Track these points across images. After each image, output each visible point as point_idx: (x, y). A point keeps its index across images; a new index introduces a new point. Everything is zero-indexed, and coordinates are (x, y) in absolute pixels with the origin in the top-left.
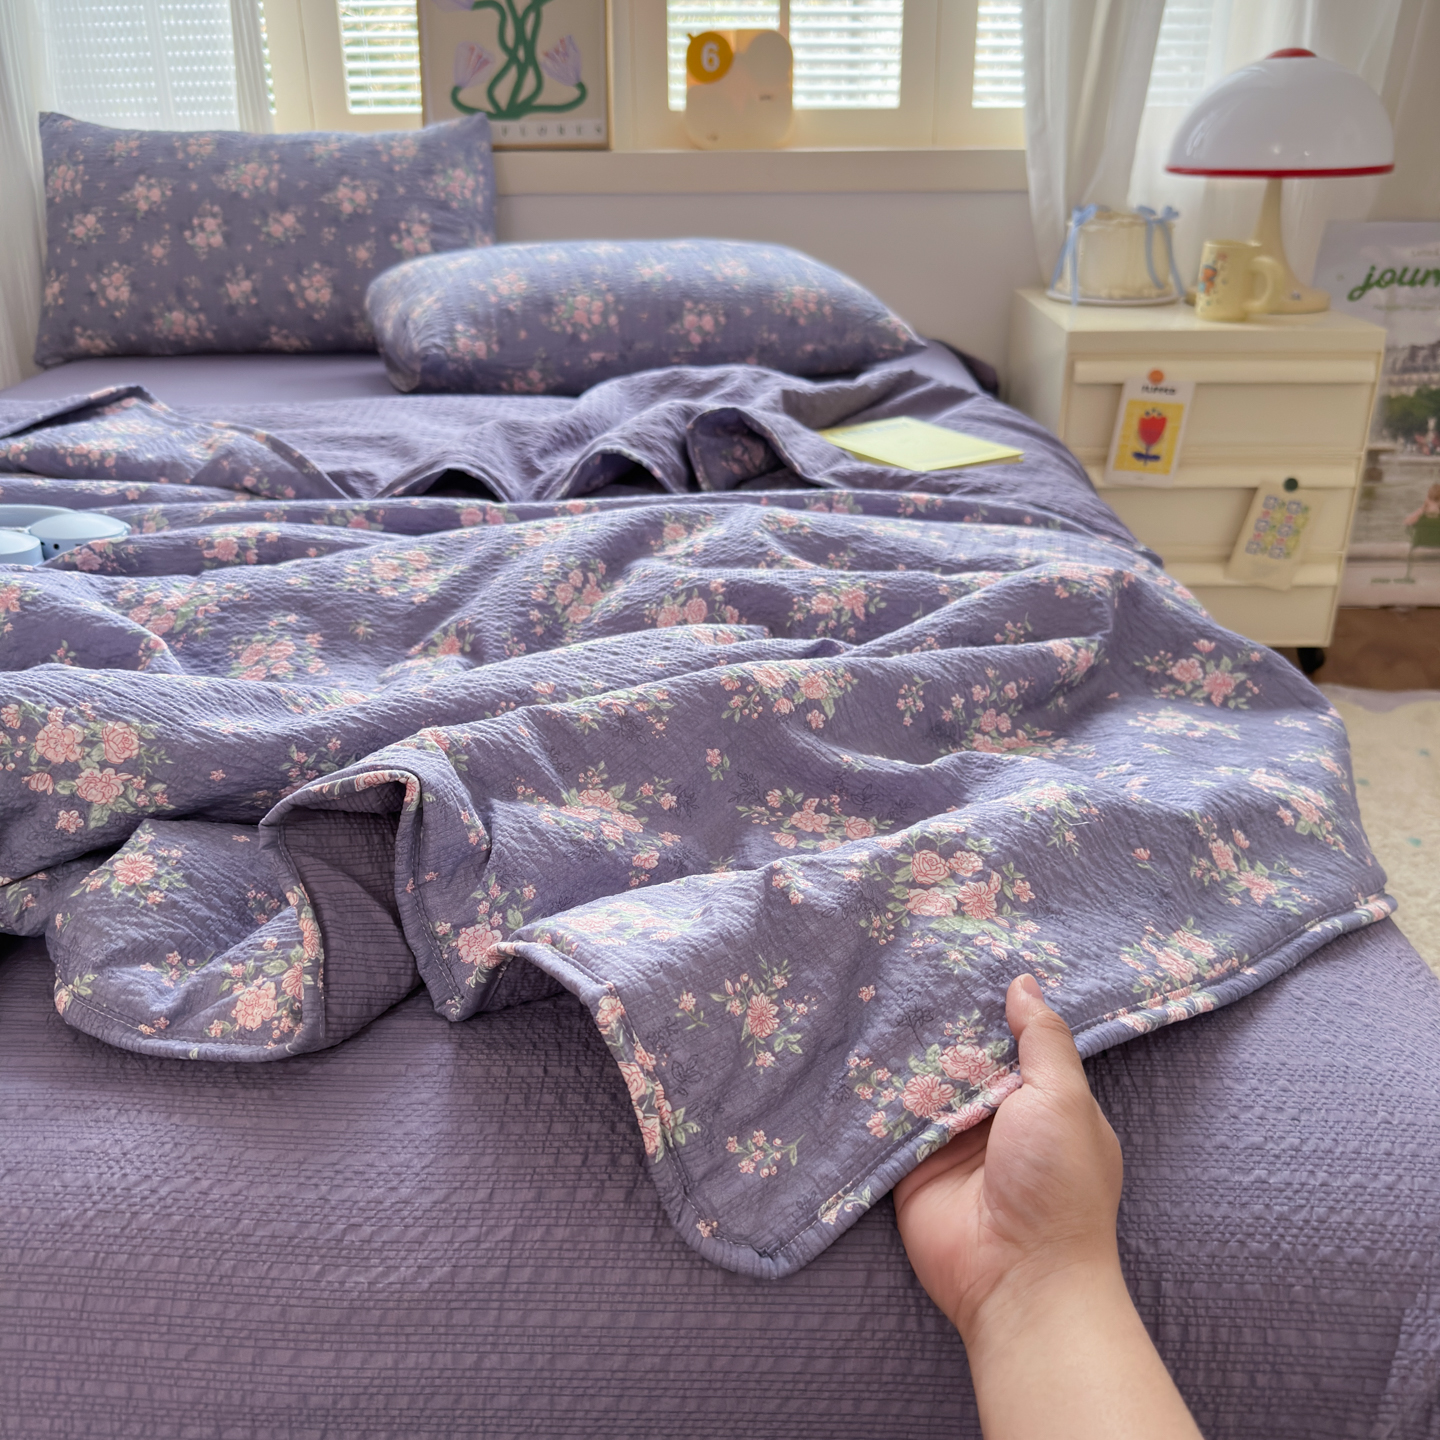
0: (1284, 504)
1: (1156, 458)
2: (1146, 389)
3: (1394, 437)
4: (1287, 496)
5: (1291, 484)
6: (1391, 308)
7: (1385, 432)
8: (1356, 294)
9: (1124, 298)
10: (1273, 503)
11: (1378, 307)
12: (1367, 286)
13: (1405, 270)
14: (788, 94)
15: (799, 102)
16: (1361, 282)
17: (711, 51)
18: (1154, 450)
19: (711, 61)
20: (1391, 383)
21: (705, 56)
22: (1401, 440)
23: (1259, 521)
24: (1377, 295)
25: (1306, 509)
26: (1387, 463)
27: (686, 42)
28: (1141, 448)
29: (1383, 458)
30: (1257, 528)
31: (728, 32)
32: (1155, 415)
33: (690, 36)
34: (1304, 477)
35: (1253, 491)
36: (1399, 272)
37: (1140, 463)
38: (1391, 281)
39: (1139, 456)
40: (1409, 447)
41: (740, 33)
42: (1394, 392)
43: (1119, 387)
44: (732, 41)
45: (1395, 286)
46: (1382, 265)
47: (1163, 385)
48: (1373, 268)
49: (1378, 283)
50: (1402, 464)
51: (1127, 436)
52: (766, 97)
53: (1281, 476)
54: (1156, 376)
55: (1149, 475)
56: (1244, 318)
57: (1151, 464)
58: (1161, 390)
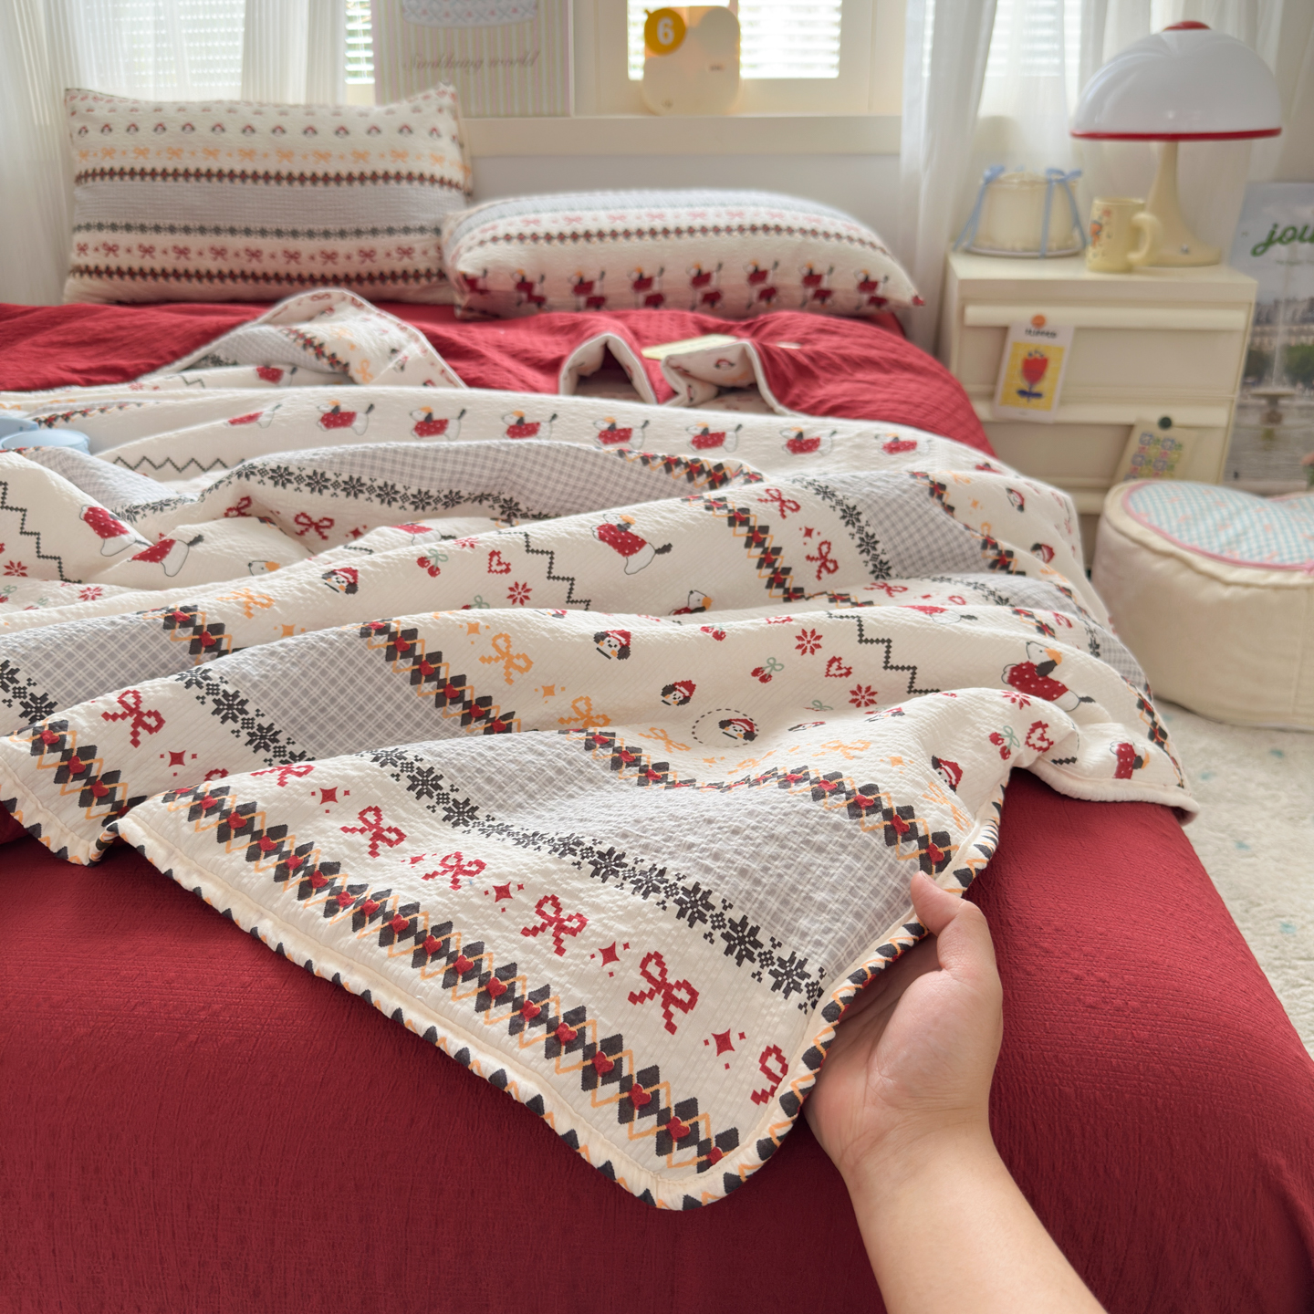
0: (1158, 440)
1: (1038, 395)
2: (1029, 332)
3: (1294, 383)
4: (1162, 434)
5: (1166, 423)
6: (1292, 263)
7: (1285, 378)
8: (1259, 250)
9: (1026, 250)
10: (1148, 439)
11: (1280, 262)
12: (1270, 242)
13: (1306, 228)
14: (736, 65)
15: (745, 73)
16: (1263, 238)
17: (666, 25)
18: (1037, 388)
19: (666, 35)
20: (1290, 333)
21: (661, 30)
22: (1300, 386)
23: (1135, 456)
24: (1279, 251)
25: (1180, 446)
26: (1287, 407)
27: (645, 18)
28: (1024, 385)
29: (1283, 402)
30: (1133, 462)
31: (681, 8)
32: (1038, 356)
33: (647, 12)
34: (1178, 416)
35: (1130, 428)
36: (1300, 230)
37: (1024, 400)
38: (1292, 238)
39: (1023, 393)
40: (1307, 393)
41: (692, 9)
42: (1293, 341)
43: (1004, 330)
44: (685, 17)
45: (1296, 243)
46: (1284, 223)
47: (1046, 328)
48: (1276, 226)
49: (1280, 240)
50: (1301, 408)
51: (1012, 375)
52: (717, 68)
53: (1155, 415)
54: (1039, 322)
55: (1033, 411)
56: (1129, 269)
57: (1034, 401)
58: (1043, 333)
